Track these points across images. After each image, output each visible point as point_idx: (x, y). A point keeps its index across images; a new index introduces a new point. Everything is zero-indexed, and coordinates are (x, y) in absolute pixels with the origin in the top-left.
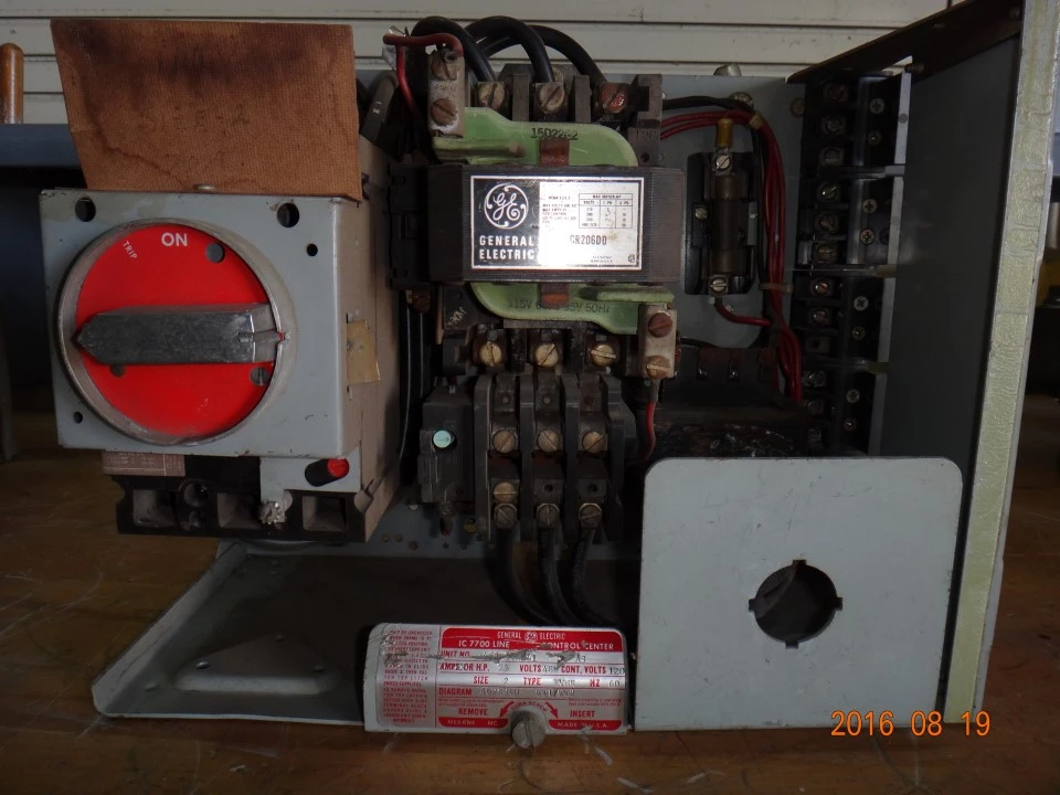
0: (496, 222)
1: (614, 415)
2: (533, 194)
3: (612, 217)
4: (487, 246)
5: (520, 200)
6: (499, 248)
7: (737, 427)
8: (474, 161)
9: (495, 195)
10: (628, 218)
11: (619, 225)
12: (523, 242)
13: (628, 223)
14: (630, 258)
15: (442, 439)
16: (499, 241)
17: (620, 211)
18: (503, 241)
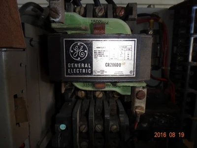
0: (75, 58)
1: (122, 119)
2: (90, 46)
3: (123, 55)
4: (71, 68)
5: (84, 49)
6: (76, 68)
7: (158, 114)
8: (69, 32)
9: (74, 47)
10: (130, 56)
11: (126, 58)
12: (86, 66)
13: (130, 58)
14: (131, 72)
15: (63, 127)
16: (76, 65)
17: (127, 52)
18: (78, 66)
